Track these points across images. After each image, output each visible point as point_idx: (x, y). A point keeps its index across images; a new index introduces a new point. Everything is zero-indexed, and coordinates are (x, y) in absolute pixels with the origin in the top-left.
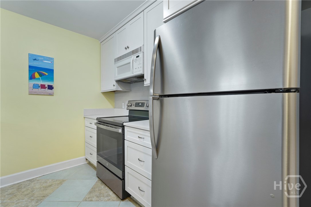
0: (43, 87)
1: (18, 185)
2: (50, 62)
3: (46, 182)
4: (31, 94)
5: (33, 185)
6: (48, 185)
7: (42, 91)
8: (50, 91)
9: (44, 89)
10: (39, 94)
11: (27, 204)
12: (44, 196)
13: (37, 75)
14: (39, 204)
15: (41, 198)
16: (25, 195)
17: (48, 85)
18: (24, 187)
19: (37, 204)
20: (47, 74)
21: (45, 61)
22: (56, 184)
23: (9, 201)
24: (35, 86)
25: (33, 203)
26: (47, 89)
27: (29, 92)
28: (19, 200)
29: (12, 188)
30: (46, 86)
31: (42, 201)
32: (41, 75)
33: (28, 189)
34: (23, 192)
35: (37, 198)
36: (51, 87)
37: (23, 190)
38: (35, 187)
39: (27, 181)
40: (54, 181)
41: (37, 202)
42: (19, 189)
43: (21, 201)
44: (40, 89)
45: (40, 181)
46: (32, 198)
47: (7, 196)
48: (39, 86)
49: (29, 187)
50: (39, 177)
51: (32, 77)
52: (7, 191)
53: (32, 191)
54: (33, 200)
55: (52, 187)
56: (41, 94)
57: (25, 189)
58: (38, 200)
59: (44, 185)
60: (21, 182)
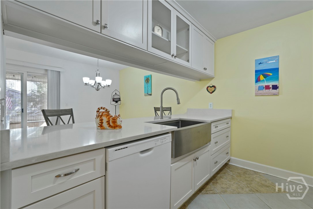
0: (267, 87)
1: (245, 170)
2: (275, 61)
3: (266, 181)
4: (257, 95)
5: (254, 176)
6: (266, 184)
7: (266, 92)
8: (274, 91)
9: (269, 90)
10: (264, 95)
11: (244, 186)
12: (257, 191)
13: (262, 78)
14: (250, 193)
15: (255, 190)
16: (246, 180)
17: (272, 85)
18: (249, 174)
19: (250, 192)
20: (271, 74)
21: (269, 62)
22: (273, 188)
23: (236, 177)
24: (260, 88)
25: (247, 190)
26: (271, 89)
27: (255, 94)
28: (241, 180)
29: (241, 170)
30: (271, 86)
31: (254, 193)
32: (265, 76)
33: (250, 178)
34: (246, 177)
35: (252, 188)
36: (275, 87)
37: (247, 176)
38: (255, 179)
39: (253, 171)
40: (273, 185)
41: (250, 191)
42: (245, 173)
43: (242, 182)
44: (264, 90)
45: (261, 177)
46: (249, 186)
47: (236, 173)
48: (264, 88)
49: (252, 176)
50: (263, 173)
51: (258, 80)
52: (238, 170)
53: (252, 181)
54: (249, 187)
55: (268, 189)
56: (265, 95)
57: (248, 176)
58: (252, 190)
59: (262, 182)
60: (248, 170)
